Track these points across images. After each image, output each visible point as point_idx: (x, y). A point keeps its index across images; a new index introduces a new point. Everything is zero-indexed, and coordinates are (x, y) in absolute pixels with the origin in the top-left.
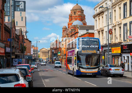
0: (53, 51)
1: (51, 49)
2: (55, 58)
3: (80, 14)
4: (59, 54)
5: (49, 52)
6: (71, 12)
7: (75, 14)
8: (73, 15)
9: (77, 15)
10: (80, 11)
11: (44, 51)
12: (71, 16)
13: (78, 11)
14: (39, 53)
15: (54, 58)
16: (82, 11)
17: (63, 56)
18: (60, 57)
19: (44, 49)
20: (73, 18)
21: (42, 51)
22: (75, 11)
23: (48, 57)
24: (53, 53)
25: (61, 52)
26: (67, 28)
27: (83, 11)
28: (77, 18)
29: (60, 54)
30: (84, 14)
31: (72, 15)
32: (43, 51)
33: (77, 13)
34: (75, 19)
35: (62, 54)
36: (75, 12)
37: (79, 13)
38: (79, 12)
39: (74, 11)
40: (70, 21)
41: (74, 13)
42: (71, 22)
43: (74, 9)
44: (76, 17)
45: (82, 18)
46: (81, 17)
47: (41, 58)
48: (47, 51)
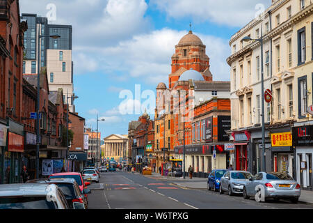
0: (135, 141)
1: (129, 137)
2: (139, 159)
3: (197, 56)
4: (149, 148)
5: (125, 143)
6: (177, 51)
7: (185, 55)
8: (181, 58)
9: (190, 58)
10: (197, 47)
11: (114, 141)
12: (176, 61)
13: (192, 47)
14: (103, 146)
15: (137, 157)
16: (202, 48)
17: (157, 153)
18: (150, 155)
19: (114, 137)
20: (180, 64)
21: (109, 141)
22: (186, 48)
23: (122, 156)
24: (134, 145)
25: (153, 144)
26: (168, 87)
27: (204, 47)
28: (190, 64)
29: (151, 148)
30: (205, 55)
31: (178, 58)
32: (112, 141)
33: (191, 51)
34: (185, 66)
35: (156, 148)
36: (185, 50)
37: (195, 53)
38: (194, 50)
39: (183, 48)
40: (174, 71)
41: (182, 53)
42: (177, 74)
43: (183, 43)
44: (188, 61)
45: (202, 64)
46: (201, 61)
47: (106, 157)
48: (122, 141)
